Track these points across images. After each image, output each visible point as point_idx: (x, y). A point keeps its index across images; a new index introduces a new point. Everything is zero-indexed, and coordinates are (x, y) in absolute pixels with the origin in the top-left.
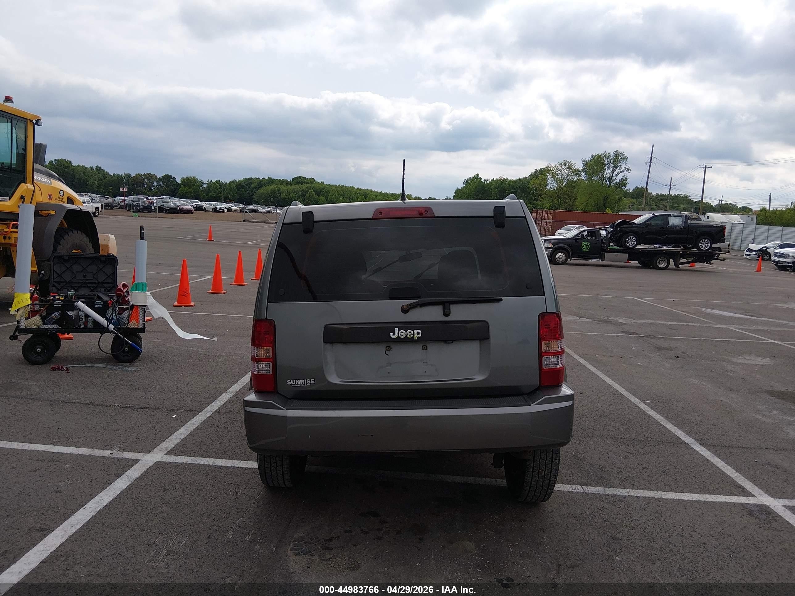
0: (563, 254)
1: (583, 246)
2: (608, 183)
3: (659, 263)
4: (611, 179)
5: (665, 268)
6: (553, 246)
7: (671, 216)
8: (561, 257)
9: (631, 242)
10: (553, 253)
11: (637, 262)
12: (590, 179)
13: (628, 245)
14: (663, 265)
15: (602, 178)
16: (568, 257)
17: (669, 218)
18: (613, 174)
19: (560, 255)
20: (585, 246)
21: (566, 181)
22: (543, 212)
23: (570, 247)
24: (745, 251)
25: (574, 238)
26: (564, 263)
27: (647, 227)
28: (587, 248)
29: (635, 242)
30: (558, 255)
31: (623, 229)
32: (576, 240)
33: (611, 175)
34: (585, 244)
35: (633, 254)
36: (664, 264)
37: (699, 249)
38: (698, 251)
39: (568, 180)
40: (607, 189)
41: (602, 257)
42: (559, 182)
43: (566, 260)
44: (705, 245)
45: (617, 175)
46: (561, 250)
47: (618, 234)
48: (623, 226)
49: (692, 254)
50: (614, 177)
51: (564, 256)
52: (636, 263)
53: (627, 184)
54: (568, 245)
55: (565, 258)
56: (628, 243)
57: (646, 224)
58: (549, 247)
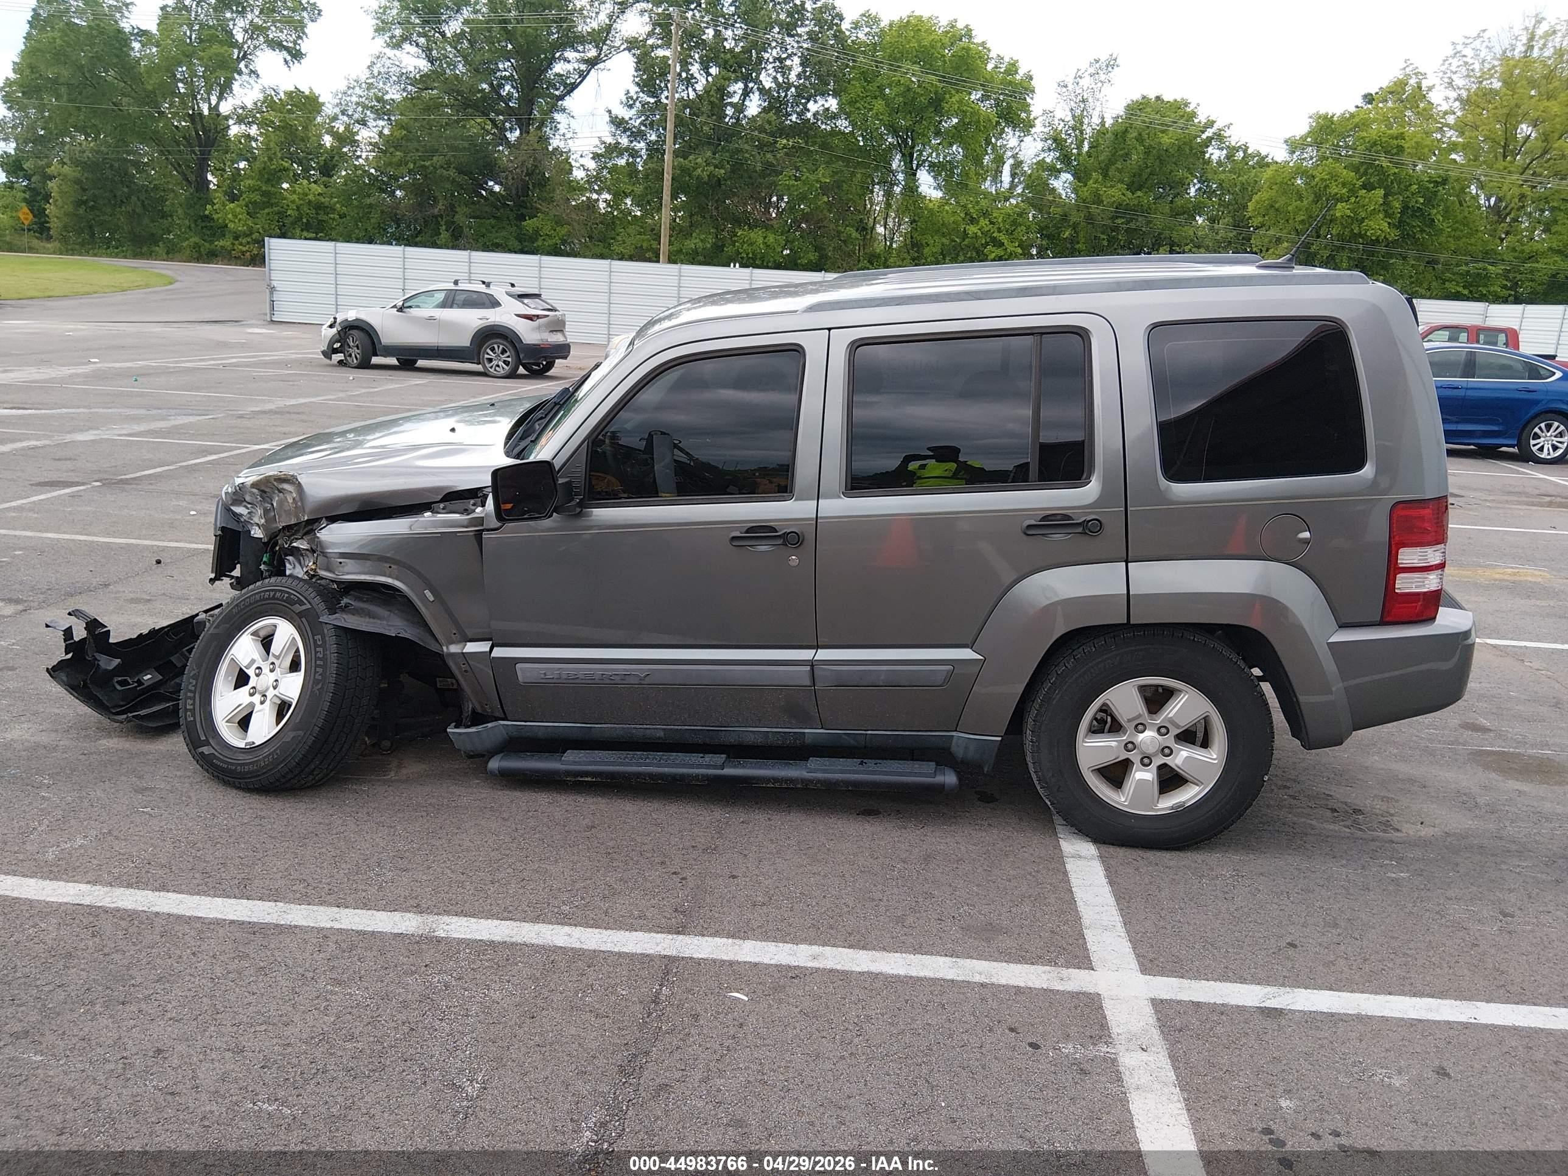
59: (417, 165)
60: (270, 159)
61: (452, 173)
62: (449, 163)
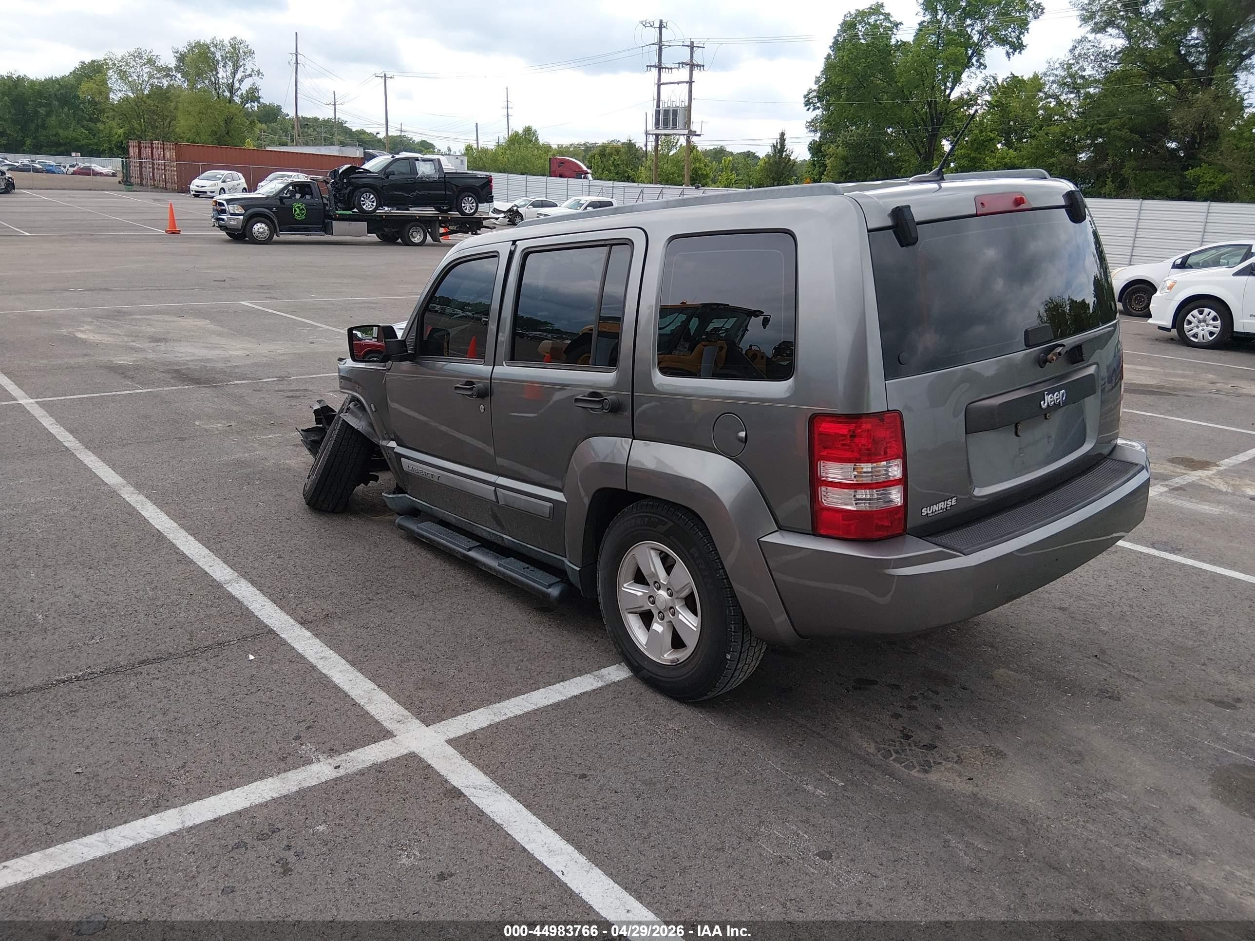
0: (263, 225)
1: (295, 211)
2: (227, 94)
3: (412, 235)
4: (231, 88)
5: (422, 244)
6: (244, 212)
7: (418, 160)
8: (261, 230)
9: (369, 204)
10: (247, 222)
11: (374, 235)
12: (192, 86)
13: (364, 207)
14: (417, 239)
15: (216, 85)
16: (273, 231)
17: (417, 162)
18: (234, 79)
19: (260, 228)
20: (298, 209)
21: (148, 87)
22: (152, 147)
23: (274, 212)
24: (490, 213)
25: (278, 197)
26: (268, 241)
27: (387, 177)
28: (303, 214)
29: (373, 202)
30: (255, 226)
31: (353, 180)
32: (281, 199)
33: (231, 81)
34: (298, 207)
35: (375, 223)
36: (418, 237)
37: (462, 213)
38: (460, 216)
39: (152, 85)
40: (228, 104)
41: (327, 230)
42: (133, 86)
43: (271, 236)
44: (468, 206)
45: (241, 81)
46: (260, 218)
47: (346, 189)
48: (352, 176)
49: (454, 221)
50: (237, 85)
51: (266, 228)
52: (373, 237)
53: (260, 97)
54: (271, 209)
55: (268, 232)
56: (364, 204)
57: (386, 171)
58: (237, 212)
59: (1095, 127)
60: (981, 132)
61: (1125, 133)
62: (1123, 125)
